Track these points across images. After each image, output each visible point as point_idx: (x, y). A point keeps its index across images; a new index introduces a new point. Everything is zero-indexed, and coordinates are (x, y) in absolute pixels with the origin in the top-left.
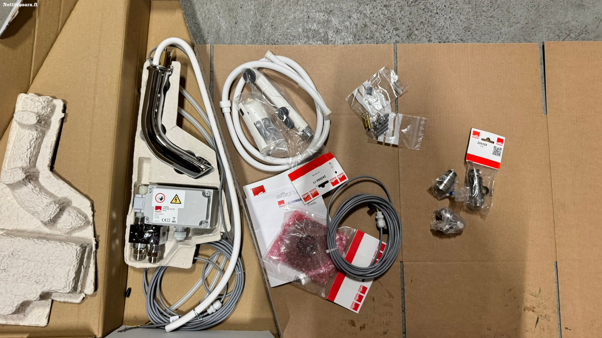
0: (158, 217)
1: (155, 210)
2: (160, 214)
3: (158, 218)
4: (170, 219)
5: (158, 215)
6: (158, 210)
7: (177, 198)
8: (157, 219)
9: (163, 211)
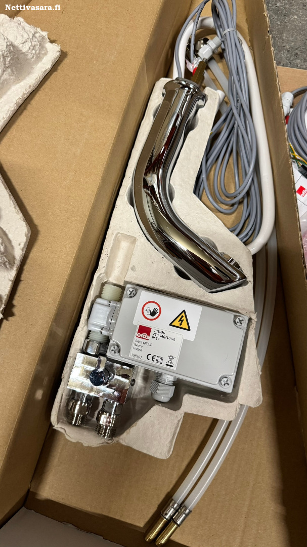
0: (140, 348)
1: (136, 334)
2: (146, 343)
3: (141, 350)
4: (162, 359)
5: (142, 344)
6: (143, 335)
7: (184, 318)
8: (138, 353)
9: (153, 338)
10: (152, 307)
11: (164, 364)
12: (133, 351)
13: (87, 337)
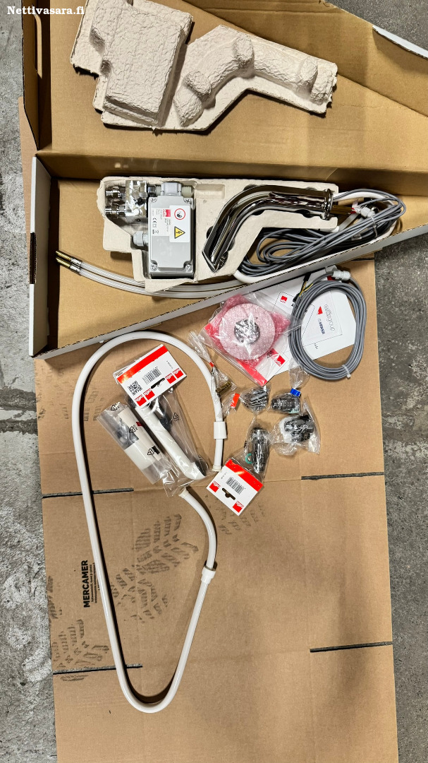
10: (182, 214)
11: (154, 229)
12: (155, 210)
13: (156, 185)
